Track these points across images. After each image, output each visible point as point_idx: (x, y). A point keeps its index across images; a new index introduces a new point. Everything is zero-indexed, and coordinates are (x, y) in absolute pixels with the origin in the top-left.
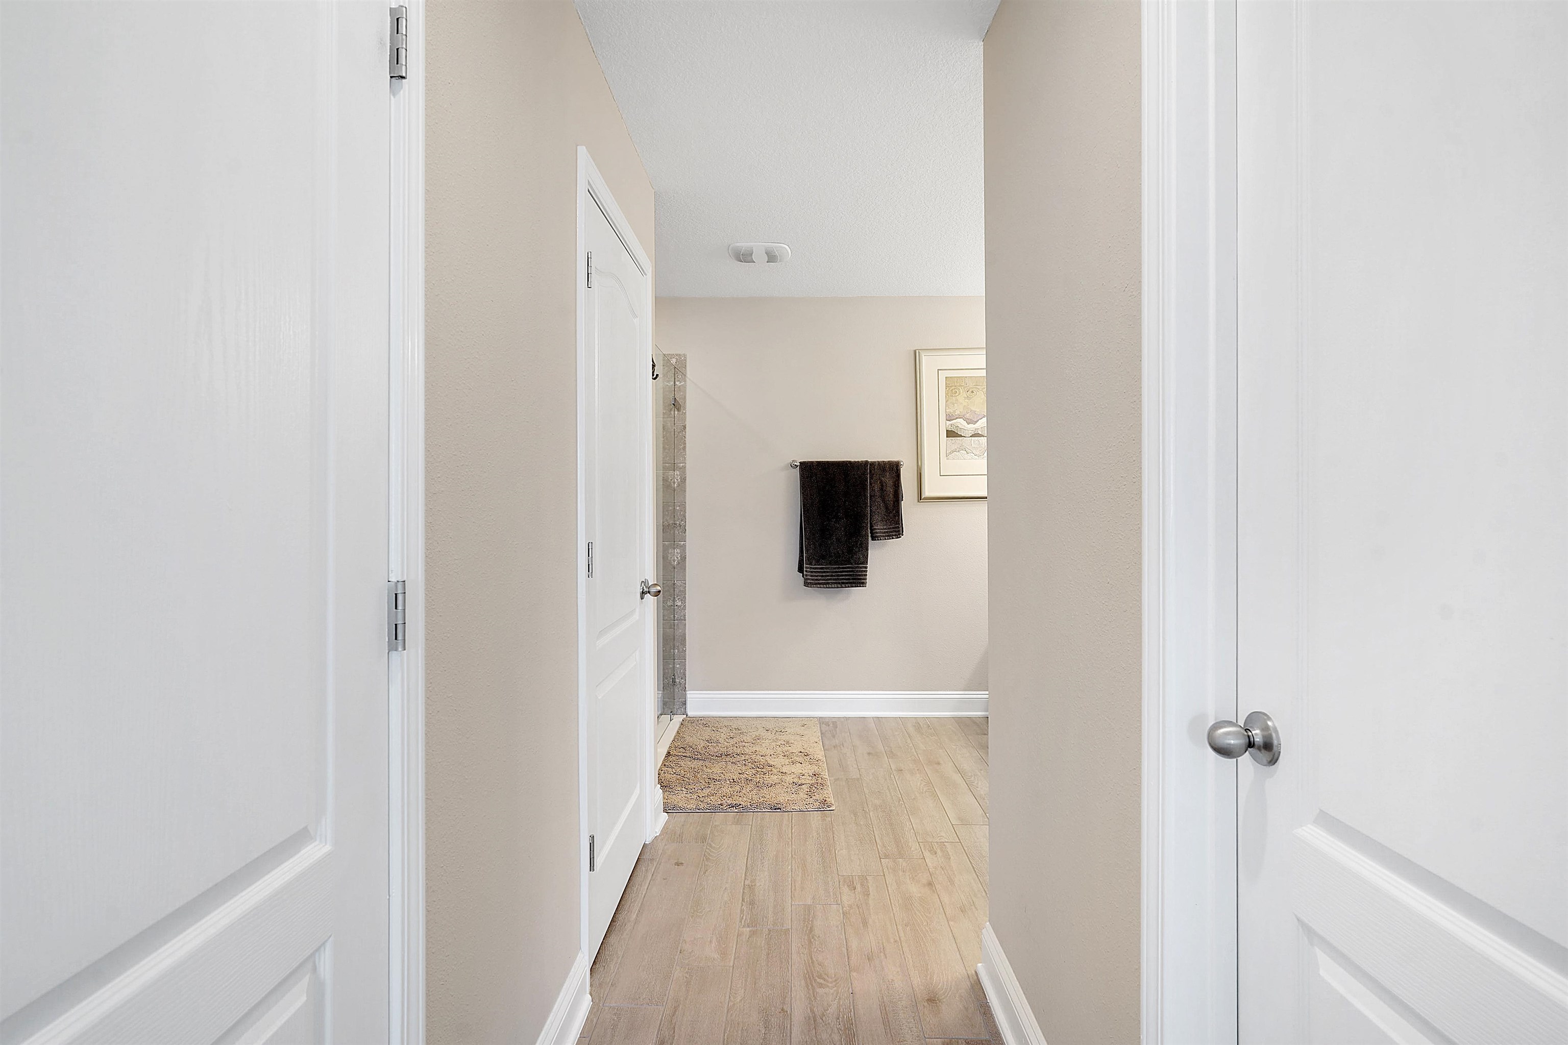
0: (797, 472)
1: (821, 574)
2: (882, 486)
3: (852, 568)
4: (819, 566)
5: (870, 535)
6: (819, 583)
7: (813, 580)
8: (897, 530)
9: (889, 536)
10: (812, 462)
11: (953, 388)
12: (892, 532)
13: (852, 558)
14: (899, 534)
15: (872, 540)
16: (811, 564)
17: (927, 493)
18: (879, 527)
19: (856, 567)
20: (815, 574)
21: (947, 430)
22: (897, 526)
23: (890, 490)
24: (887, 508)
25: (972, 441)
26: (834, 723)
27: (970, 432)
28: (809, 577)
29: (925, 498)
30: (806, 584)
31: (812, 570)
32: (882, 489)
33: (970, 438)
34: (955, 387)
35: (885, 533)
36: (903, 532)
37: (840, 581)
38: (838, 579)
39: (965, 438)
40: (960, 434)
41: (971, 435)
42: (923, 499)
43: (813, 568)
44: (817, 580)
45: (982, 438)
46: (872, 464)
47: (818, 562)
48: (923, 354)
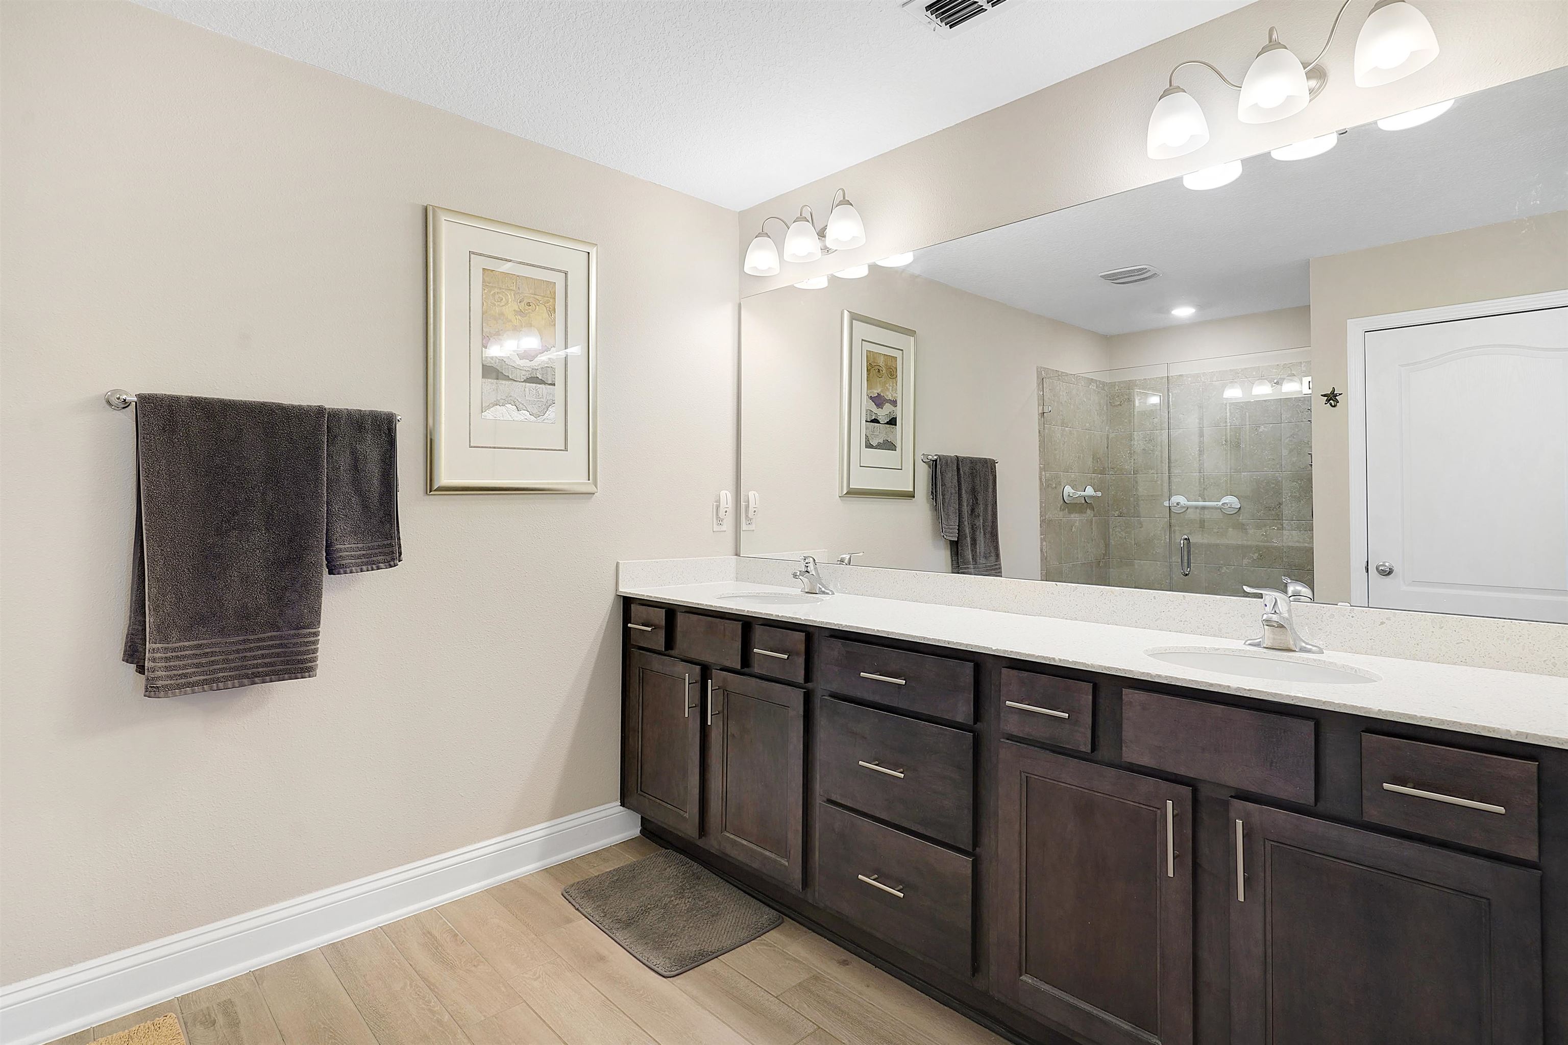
0: (127, 419)
1: (195, 661)
2: (356, 460)
3: (281, 637)
4: (191, 643)
5: (325, 562)
6: (189, 683)
7: (171, 677)
8: (387, 550)
9: (371, 563)
10: (175, 400)
11: (496, 290)
12: (376, 555)
13: (280, 615)
14: (393, 559)
15: (331, 573)
16: (165, 639)
17: (444, 478)
18: (347, 548)
19: (294, 636)
20: (177, 663)
21: (483, 365)
22: (389, 542)
23: (373, 469)
24: (365, 507)
25: (527, 390)
26: (227, 1008)
27: (524, 373)
28: (160, 673)
29: (440, 489)
30: (152, 690)
31: (169, 654)
32: (356, 467)
33: (524, 384)
34: (498, 291)
35: (359, 557)
36: (400, 554)
37: (250, 672)
38: (246, 667)
39: (514, 383)
40: (507, 374)
41: (525, 378)
42: (435, 490)
43: (174, 650)
44: (185, 676)
45: (543, 386)
46: (335, 415)
47: (187, 632)
48: (443, 218)
